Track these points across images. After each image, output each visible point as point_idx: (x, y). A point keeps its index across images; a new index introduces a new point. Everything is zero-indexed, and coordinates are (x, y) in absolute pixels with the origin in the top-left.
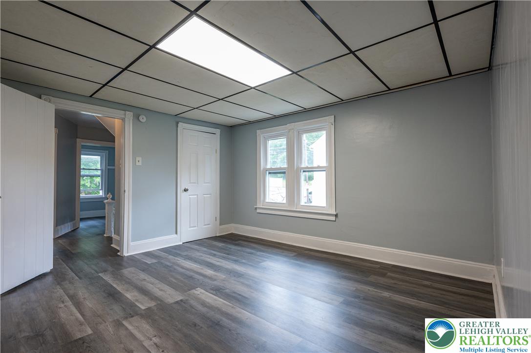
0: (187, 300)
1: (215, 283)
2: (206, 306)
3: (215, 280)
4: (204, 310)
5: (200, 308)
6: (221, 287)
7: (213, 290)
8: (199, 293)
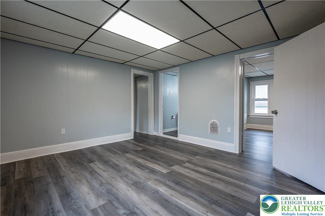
0: (169, 166)
1: (156, 177)
2: (158, 164)
3: (156, 180)
4: (158, 162)
5: (160, 163)
6: (151, 173)
7: (156, 171)
8: (164, 170)
